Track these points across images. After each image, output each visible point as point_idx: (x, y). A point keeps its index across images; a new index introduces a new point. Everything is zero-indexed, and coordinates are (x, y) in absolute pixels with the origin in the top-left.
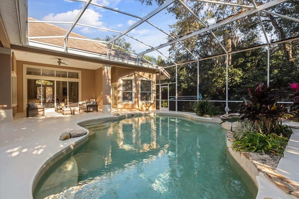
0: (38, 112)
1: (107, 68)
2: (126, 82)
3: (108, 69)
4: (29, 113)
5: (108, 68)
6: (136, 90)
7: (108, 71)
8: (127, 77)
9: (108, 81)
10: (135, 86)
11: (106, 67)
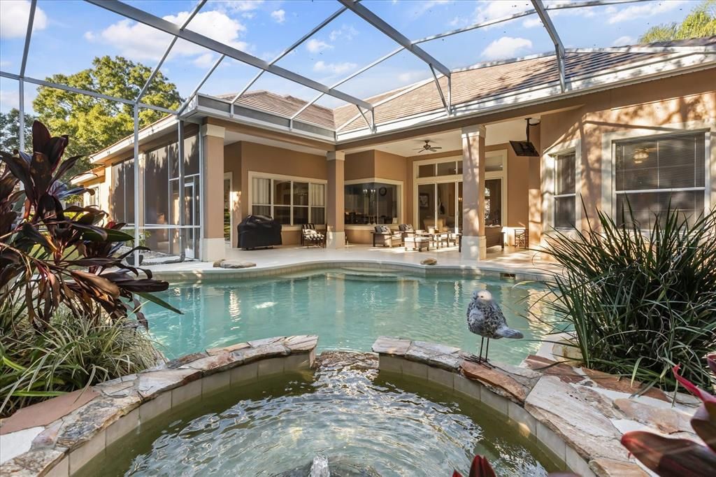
0: (385, 240)
1: (468, 138)
2: (565, 160)
3: (471, 139)
4: (376, 241)
5: (471, 135)
6: (584, 185)
7: (471, 142)
8: (560, 145)
9: (472, 171)
10: (582, 173)
11: (464, 136)
